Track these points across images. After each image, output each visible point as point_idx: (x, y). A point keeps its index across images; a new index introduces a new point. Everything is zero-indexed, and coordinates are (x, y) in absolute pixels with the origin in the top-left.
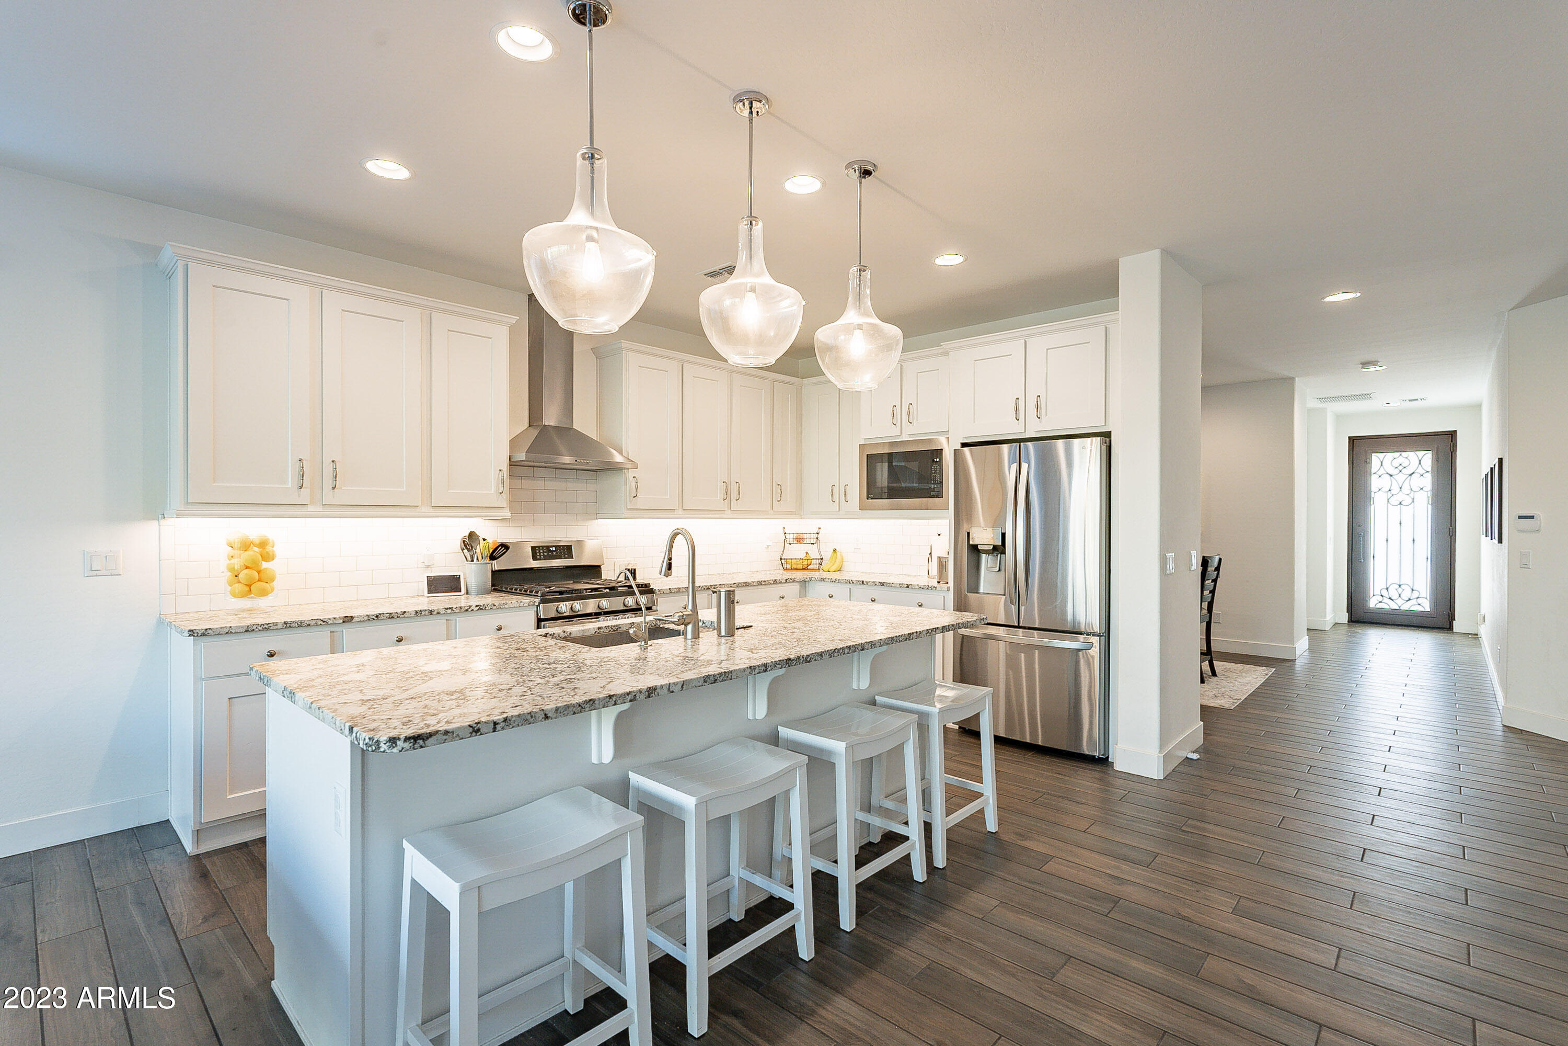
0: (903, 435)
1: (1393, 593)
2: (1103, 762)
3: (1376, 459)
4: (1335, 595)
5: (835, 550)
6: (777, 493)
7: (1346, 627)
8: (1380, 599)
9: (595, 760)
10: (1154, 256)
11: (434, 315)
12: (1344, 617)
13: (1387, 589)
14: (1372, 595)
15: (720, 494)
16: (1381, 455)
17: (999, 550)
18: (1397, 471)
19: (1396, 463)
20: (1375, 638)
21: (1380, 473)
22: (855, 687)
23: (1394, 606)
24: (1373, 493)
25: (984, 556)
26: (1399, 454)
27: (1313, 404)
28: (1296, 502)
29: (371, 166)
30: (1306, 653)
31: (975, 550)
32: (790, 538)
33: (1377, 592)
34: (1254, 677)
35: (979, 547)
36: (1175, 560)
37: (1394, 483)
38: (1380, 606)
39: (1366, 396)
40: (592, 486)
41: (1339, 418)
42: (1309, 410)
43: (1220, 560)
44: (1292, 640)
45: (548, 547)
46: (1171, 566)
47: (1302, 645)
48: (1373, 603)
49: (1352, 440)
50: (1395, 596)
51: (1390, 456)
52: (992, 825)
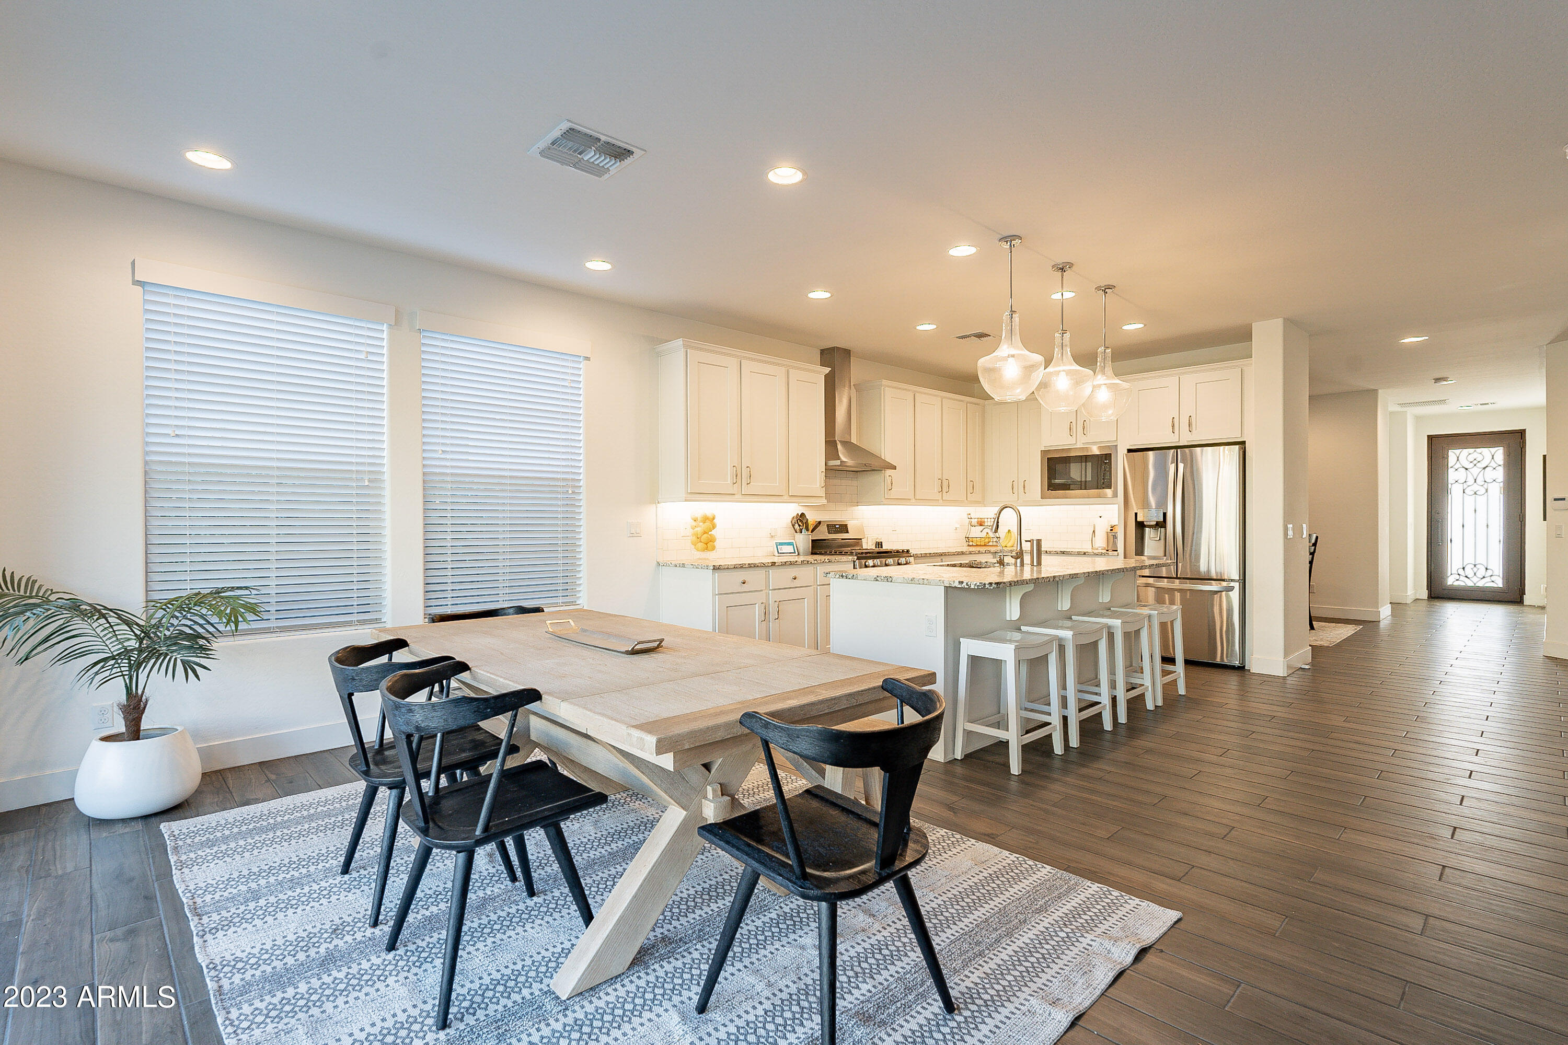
0: (1078, 443)
1: (1469, 572)
2: (1242, 668)
3: (1452, 455)
4: (1416, 574)
5: (1009, 531)
6: (971, 487)
7: (1426, 602)
8: (1457, 577)
9: (1008, 618)
10: (1280, 321)
11: (790, 370)
12: (1424, 594)
13: (1464, 568)
14: (1449, 574)
15: (937, 488)
16: (1457, 451)
17: (1161, 524)
18: (1472, 465)
19: (1471, 458)
20: (1452, 611)
21: (1456, 467)
22: (1101, 601)
23: (1470, 583)
24: (1450, 485)
25: (1147, 529)
26: (1473, 450)
27: (1393, 408)
28: (1380, 492)
29: (812, 295)
30: (1390, 617)
31: (1140, 526)
32: (974, 522)
33: (1454, 571)
34: (1346, 631)
35: (1145, 523)
36: (1293, 529)
37: (1469, 474)
38: (1456, 583)
39: (1442, 402)
40: (855, 483)
41: (1418, 418)
42: (1391, 413)
43: (1317, 538)
44: (1376, 604)
45: (835, 525)
46: (1290, 533)
47: (1385, 612)
48: (1451, 581)
49: (1431, 438)
50: (1470, 574)
51: (1465, 452)
52: (1182, 691)
